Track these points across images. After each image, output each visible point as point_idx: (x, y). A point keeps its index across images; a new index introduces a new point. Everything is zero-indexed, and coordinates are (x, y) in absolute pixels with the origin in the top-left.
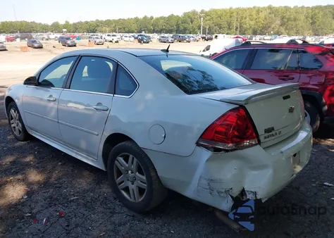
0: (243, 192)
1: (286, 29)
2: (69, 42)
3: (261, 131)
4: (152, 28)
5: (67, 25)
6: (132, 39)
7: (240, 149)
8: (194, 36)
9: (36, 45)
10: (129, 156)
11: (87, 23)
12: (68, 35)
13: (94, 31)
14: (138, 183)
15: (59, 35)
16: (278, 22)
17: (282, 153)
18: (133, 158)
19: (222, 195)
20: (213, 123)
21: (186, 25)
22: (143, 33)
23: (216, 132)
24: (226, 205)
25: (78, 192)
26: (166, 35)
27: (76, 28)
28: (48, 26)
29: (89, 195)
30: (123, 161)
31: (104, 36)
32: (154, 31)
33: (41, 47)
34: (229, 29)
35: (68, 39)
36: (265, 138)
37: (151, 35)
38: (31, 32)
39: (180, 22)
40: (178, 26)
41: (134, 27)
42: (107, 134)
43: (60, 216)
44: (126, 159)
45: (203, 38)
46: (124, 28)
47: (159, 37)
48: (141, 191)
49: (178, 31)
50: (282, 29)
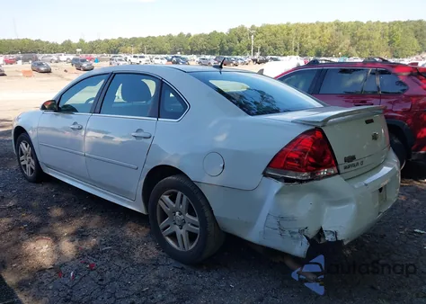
0: (321, 233)
1: (357, 50)
2: (85, 65)
3: (340, 160)
4: (189, 48)
5: (81, 44)
6: (165, 61)
7: (317, 180)
8: (242, 58)
9: (42, 69)
10: (176, 194)
11: (107, 41)
12: (83, 56)
13: (115, 52)
14: (188, 226)
15: (72, 57)
16: (348, 41)
17: (366, 185)
18: (182, 196)
19: (295, 236)
20: (282, 150)
21: (231, 45)
22: (179, 54)
23: (288, 159)
24: (300, 249)
25: (110, 242)
26: (208, 57)
27: (93, 47)
28: (57, 45)
29: (124, 245)
30: (169, 201)
31: (129, 58)
32: (192, 52)
33: (48, 71)
34: (287, 49)
35: (84, 61)
36: (345, 168)
37: (188, 57)
38: (36, 53)
39: (225, 41)
40: (222, 45)
41: (167, 46)
42: (149, 167)
43: (91, 269)
44: (173, 198)
45: (254, 60)
46: (154, 49)
47: (198, 59)
48: (192, 236)
49: (222, 52)
50: (353, 50)
